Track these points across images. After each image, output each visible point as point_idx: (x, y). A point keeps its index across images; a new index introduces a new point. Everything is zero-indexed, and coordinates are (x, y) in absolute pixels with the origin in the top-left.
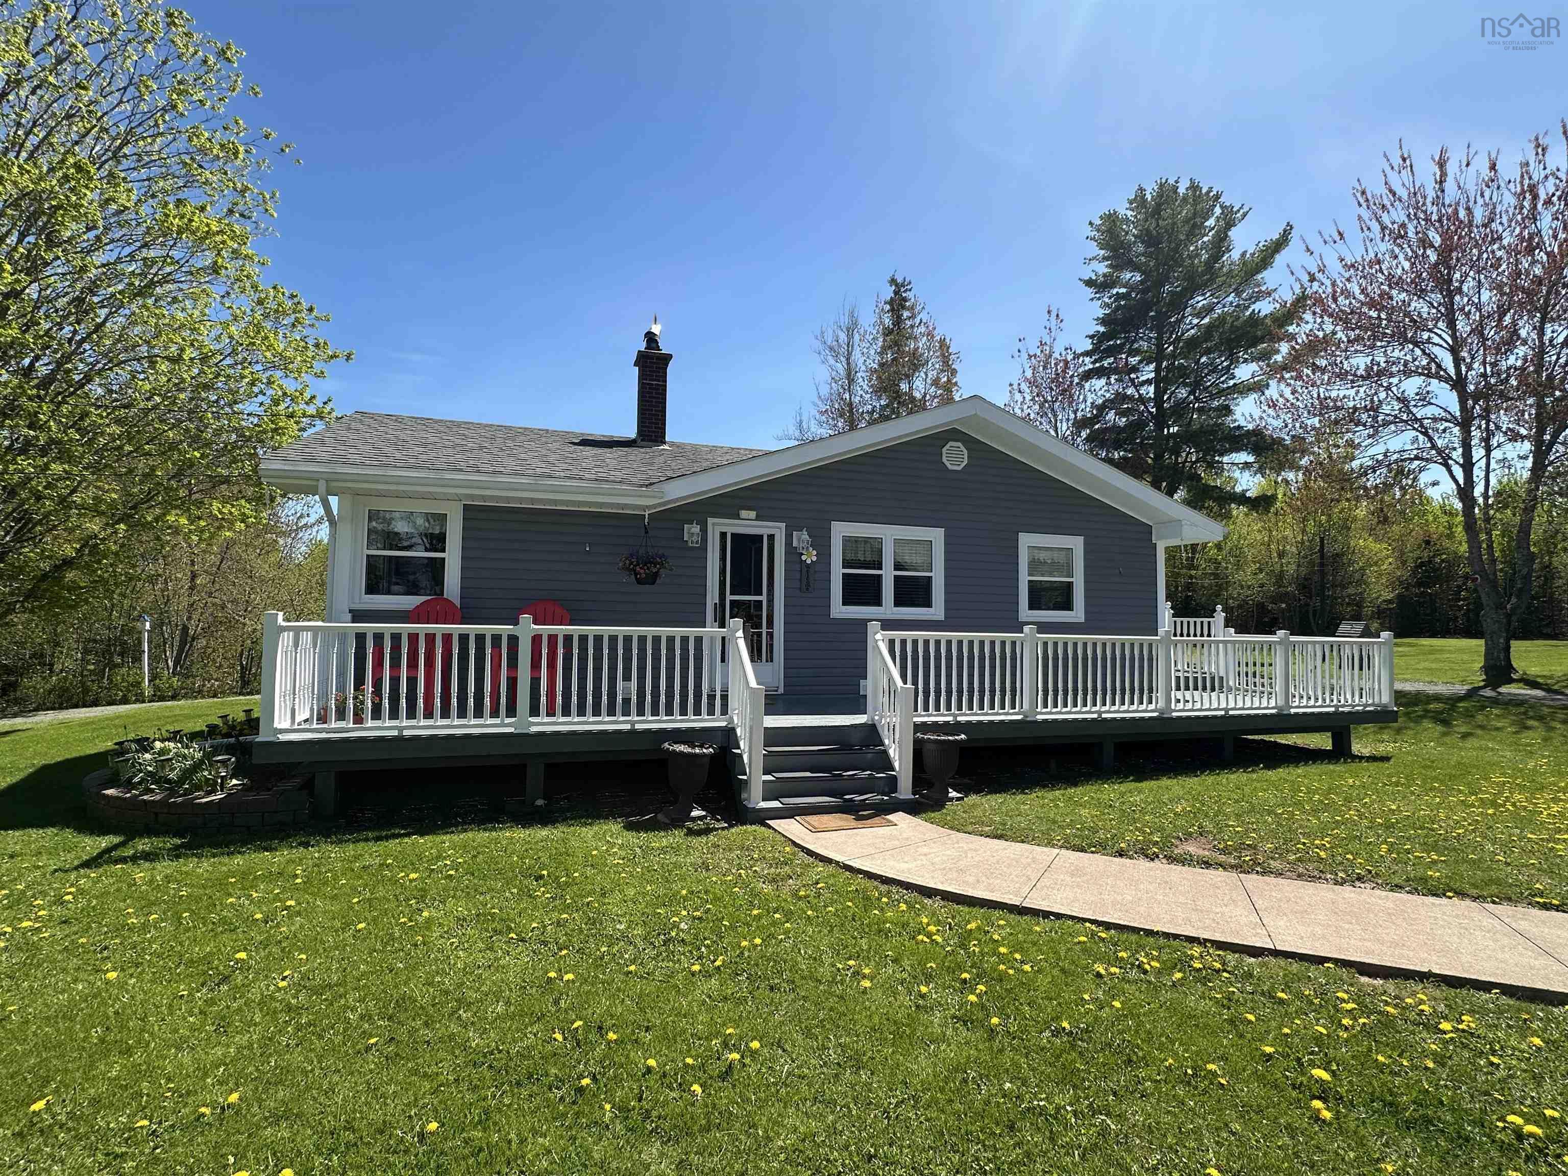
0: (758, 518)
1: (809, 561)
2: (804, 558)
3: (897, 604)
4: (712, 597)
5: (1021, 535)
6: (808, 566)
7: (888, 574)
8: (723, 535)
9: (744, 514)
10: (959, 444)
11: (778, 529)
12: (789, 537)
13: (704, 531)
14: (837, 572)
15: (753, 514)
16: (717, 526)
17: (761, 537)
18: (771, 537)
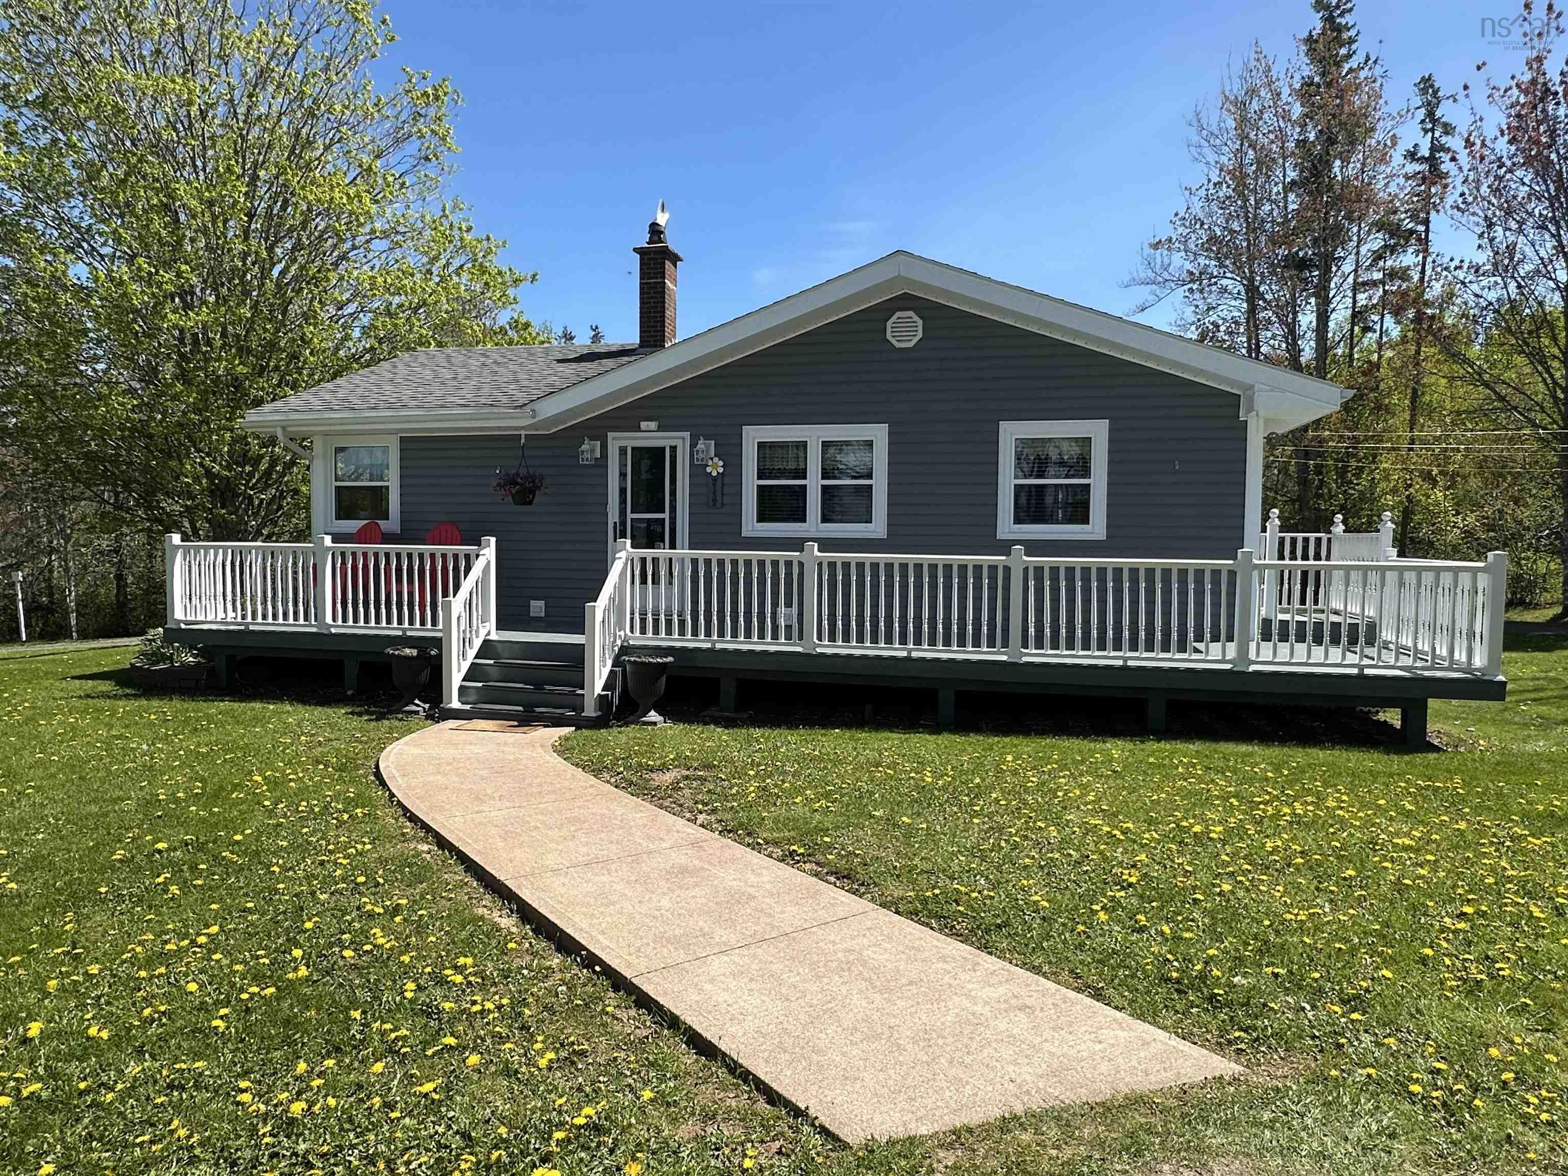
0: (660, 429)
1: (714, 474)
2: (709, 470)
3: (825, 519)
4: (613, 516)
5: (1003, 425)
6: (715, 479)
7: (814, 483)
8: (623, 451)
9: (644, 425)
10: (910, 313)
11: (679, 440)
12: (693, 445)
13: (604, 447)
14: (751, 483)
15: (653, 425)
16: (617, 441)
17: (663, 449)
18: (674, 449)
